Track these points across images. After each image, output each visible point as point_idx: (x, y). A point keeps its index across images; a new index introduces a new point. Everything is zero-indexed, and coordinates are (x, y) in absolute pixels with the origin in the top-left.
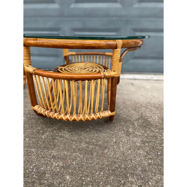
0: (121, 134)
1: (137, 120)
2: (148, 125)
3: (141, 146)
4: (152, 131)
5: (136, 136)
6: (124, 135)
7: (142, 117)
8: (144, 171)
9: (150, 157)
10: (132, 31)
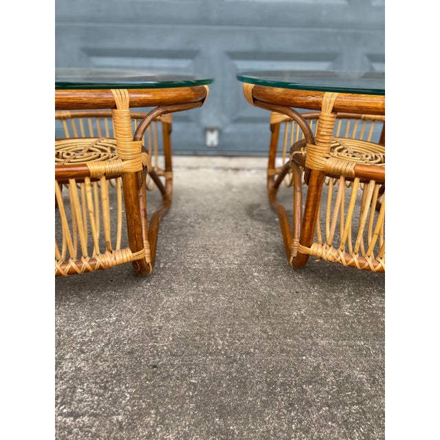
10: (366, 60)
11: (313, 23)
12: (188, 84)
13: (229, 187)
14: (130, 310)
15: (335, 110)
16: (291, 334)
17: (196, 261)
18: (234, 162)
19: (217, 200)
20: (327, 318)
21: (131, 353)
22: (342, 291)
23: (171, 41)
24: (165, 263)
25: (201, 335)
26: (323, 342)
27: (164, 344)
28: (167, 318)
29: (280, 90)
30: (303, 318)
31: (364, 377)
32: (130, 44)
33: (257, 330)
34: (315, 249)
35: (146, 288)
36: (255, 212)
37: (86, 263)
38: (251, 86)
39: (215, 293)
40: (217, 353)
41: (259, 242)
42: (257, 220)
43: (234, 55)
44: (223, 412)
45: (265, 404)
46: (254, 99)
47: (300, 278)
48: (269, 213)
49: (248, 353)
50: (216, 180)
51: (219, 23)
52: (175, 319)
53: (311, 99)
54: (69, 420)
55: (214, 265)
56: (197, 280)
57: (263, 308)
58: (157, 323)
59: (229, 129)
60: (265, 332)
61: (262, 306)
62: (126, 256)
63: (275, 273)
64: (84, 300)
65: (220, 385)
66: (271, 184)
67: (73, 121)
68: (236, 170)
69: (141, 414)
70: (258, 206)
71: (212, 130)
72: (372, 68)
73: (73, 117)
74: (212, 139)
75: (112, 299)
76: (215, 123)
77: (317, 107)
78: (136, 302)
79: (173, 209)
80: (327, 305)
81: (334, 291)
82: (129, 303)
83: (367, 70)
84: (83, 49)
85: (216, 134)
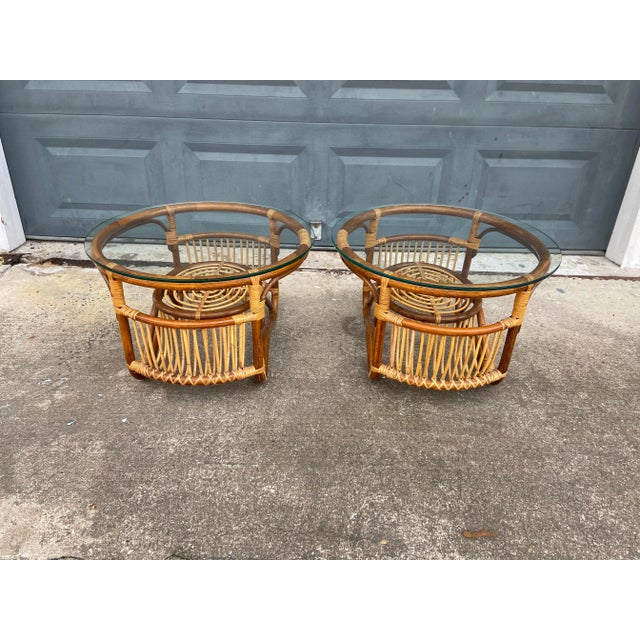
0: (512, 404)
1: (527, 379)
2: (548, 386)
3: (547, 421)
4: (557, 396)
5: (536, 406)
6: (517, 406)
7: (534, 373)
8: (561, 451)
9: (564, 434)
10: (478, 155)
11: (423, 120)
14: (254, 407)
16: (360, 426)
17: (298, 372)
20: (386, 417)
21: (258, 433)
22: (402, 399)
23: (276, 138)
24: (275, 373)
25: (302, 425)
26: (379, 432)
27: (278, 429)
28: (279, 414)
30: (370, 416)
31: (398, 452)
33: (338, 423)
34: (382, 369)
35: (263, 391)
36: (350, 326)
37: (227, 377)
39: (311, 398)
40: (311, 435)
41: (349, 356)
42: (351, 334)
43: (340, 152)
44: (313, 465)
45: (336, 463)
47: (374, 388)
49: (330, 436)
52: (284, 414)
54: (230, 466)
55: (312, 376)
56: (299, 388)
57: (345, 409)
58: (272, 416)
59: (334, 224)
60: (343, 424)
61: (343, 408)
62: (251, 371)
63: (357, 383)
64: (222, 400)
65: (311, 452)
66: (366, 301)
68: (339, 272)
69: (268, 464)
70: (354, 318)
71: (316, 226)
74: (317, 232)
75: (241, 400)
76: (321, 219)
78: (258, 402)
80: (388, 408)
81: (396, 398)
82: (252, 403)
84: (187, 144)
85: (320, 228)
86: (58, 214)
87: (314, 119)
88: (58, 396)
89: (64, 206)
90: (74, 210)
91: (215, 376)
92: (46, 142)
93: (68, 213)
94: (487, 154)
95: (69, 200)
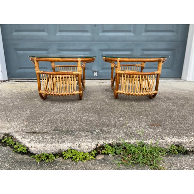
2: (171, 99)
4: (174, 101)
7: (166, 97)
8: (178, 110)
9: (178, 107)
11: (125, 41)
12: (91, 57)
13: (101, 86)
15: (120, 61)
18: (102, 81)
19: (97, 88)
21: (81, 108)
23: (83, 47)
28: (87, 105)
29: (110, 58)
32: (71, 48)
34: (119, 91)
36: (108, 90)
37: (71, 93)
38: (105, 57)
39: (97, 102)
40: (98, 108)
42: (108, 92)
43: (102, 50)
45: (106, 113)
46: (105, 60)
47: (117, 100)
48: (111, 90)
50: (97, 84)
51: (97, 41)
53: (115, 60)
54: (72, 114)
55: (97, 98)
56: (93, 100)
59: (100, 71)
62: (78, 92)
63: (111, 99)
65: (98, 111)
66: (112, 83)
67: (60, 68)
68: (103, 82)
71: (95, 72)
72: (143, 53)
73: (60, 67)
74: (96, 74)
76: (97, 70)
77: (117, 61)
79: (85, 90)
83: (142, 53)
84: (58, 49)
85: (97, 73)
86: (18, 71)
87: (94, 41)
88: (16, 103)
89: (21, 68)
90: (23, 70)
91: (67, 93)
92: (17, 50)
93: (21, 71)
94: (144, 50)
95: (22, 66)
